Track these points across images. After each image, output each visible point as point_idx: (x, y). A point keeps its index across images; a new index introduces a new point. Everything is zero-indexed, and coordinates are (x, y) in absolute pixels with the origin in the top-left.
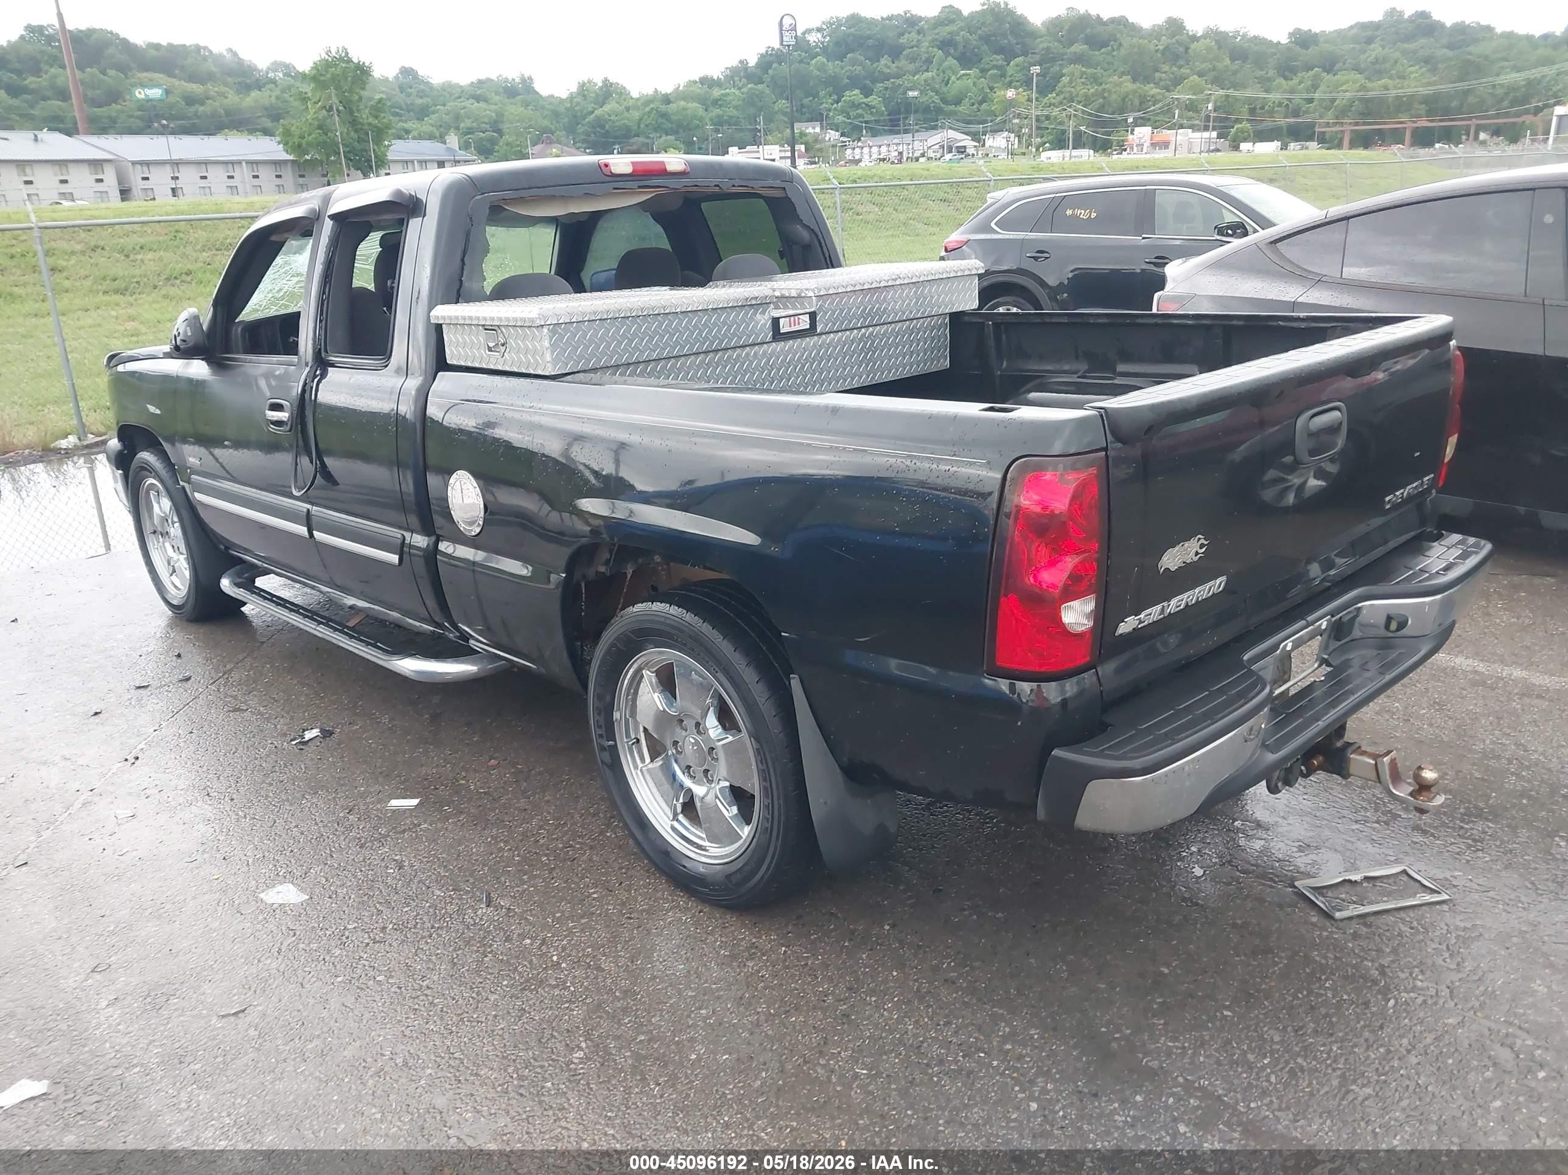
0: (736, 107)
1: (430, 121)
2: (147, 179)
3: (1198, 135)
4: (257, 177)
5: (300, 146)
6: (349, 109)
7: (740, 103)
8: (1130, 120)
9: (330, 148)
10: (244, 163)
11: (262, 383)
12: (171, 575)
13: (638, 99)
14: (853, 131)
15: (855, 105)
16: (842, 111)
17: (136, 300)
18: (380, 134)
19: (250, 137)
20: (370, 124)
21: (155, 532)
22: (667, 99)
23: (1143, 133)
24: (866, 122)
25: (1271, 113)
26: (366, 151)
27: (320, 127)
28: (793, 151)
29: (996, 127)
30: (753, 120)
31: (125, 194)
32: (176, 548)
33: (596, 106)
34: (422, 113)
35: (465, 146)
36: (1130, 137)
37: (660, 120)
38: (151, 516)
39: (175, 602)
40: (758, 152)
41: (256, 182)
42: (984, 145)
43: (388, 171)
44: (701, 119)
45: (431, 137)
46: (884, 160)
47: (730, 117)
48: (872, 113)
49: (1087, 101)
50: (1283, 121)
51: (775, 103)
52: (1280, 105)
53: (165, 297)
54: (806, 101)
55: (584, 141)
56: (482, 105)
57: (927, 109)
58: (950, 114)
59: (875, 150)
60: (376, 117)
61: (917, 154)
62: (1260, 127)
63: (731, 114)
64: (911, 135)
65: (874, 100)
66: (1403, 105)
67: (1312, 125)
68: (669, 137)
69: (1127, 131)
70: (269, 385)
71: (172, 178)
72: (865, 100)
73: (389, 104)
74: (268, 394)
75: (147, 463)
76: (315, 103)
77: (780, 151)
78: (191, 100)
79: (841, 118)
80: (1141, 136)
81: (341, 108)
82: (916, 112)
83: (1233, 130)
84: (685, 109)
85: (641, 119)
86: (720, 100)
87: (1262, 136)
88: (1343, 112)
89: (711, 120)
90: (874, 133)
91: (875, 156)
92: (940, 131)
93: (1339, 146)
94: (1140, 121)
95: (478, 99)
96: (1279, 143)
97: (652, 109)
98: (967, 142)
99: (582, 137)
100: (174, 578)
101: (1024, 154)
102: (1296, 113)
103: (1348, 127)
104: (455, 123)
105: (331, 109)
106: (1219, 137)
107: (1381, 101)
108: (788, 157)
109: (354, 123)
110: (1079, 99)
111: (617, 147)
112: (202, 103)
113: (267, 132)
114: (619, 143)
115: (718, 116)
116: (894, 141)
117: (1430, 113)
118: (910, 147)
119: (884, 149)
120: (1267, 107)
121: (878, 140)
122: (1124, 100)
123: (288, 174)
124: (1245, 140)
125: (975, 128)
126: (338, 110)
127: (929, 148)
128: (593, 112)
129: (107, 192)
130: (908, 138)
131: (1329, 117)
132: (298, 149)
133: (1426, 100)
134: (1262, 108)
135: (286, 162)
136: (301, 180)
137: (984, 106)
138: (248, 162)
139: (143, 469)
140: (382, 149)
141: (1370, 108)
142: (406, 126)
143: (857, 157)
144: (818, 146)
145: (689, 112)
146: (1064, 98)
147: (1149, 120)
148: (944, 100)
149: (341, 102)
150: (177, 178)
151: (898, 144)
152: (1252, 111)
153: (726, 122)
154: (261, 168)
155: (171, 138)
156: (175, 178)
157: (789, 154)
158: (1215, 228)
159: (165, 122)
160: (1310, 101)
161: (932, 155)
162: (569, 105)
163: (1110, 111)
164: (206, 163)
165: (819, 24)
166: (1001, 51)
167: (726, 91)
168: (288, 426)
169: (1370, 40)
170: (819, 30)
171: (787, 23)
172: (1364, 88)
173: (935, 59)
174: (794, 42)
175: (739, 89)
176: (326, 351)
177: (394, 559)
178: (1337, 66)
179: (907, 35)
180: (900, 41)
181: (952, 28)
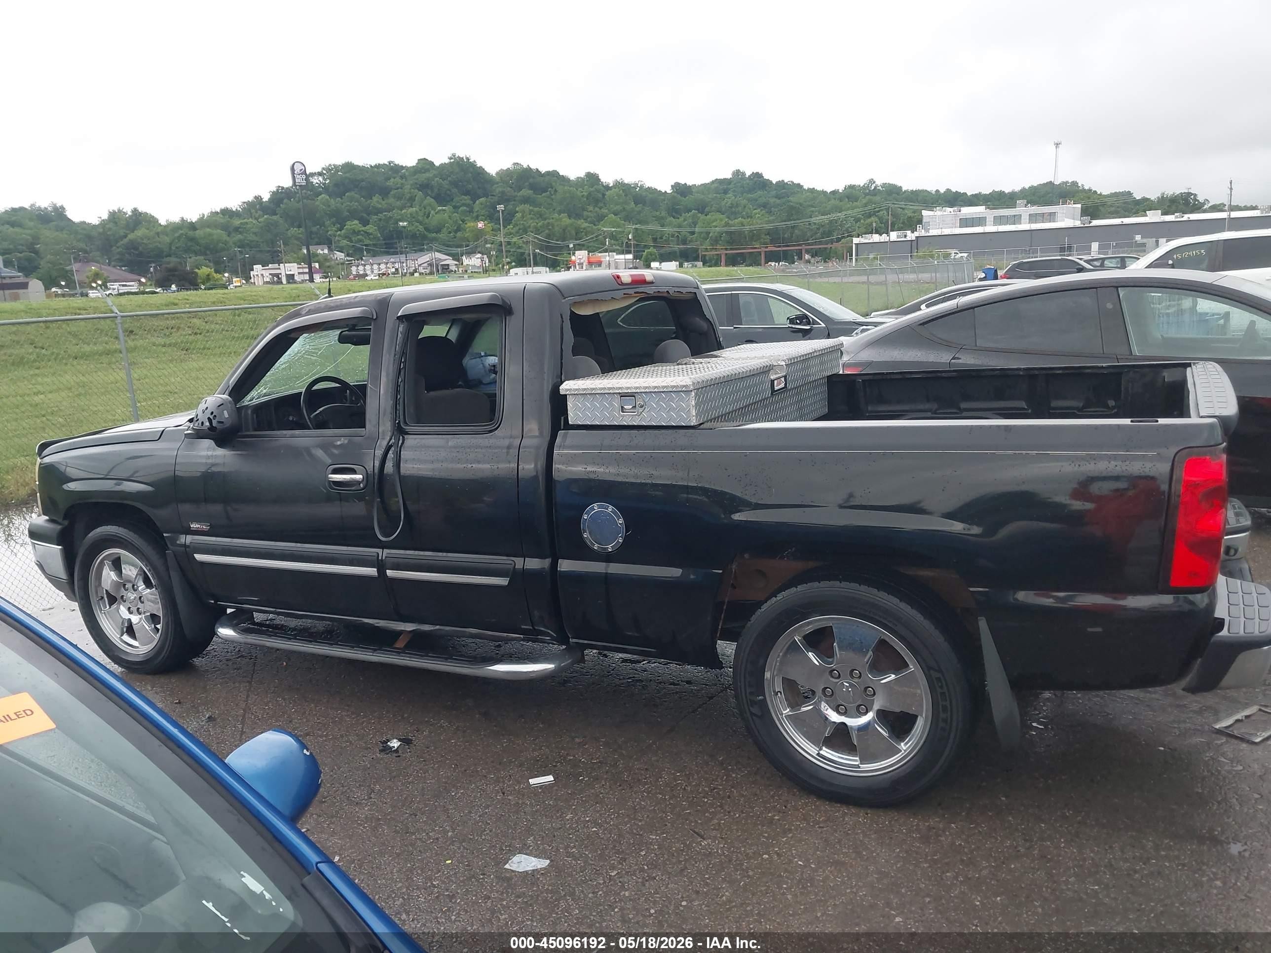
0: (255, 233)
3: (622, 256)
7: (257, 230)
8: (571, 246)
11: (319, 453)
13: (165, 226)
14: (357, 253)
15: (355, 233)
16: (346, 237)
22: (192, 226)
23: (581, 255)
24: (366, 245)
25: (667, 241)
28: (310, 268)
29: (470, 250)
30: (273, 243)
33: (128, 232)
36: (573, 258)
37: (190, 244)
38: (100, 584)
40: (279, 269)
42: (462, 264)
44: (226, 243)
46: (384, 274)
47: (252, 241)
48: (370, 239)
49: (537, 231)
50: (677, 248)
51: (287, 230)
52: (673, 236)
54: (314, 229)
55: (120, 260)
56: (18, 230)
57: (414, 236)
58: (435, 239)
59: (375, 267)
61: (411, 270)
62: (662, 251)
63: (250, 238)
64: (404, 255)
65: (370, 228)
66: (755, 236)
67: (697, 250)
68: (198, 257)
69: (570, 254)
70: (330, 455)
72: (363, 228)
74: (330, 461)
75: (115, 534)
77: (298, 268)
79: (345, 242)
80: (581, 257)
82: (407, 237)
83: (645, 254)
84: (210, 235)
85: (171, 244)
86: (239, 228)
87: (663, 258)
88: (716, 241)
89: (234, 243)
90: (375, 255)
91: (376, 272)
92: (426, 252)
93: (717, 264)
94: (577, 246)
95: (13, 224)
96: (678, 263)
97: (182, 234)
98: (450, 261)
99: (118, 257)
101: (494, 270)
102: (684, 242)
103: (722, 251)
106: (635, 258)
107: (740, 233)
108: (306, 273)
110: (531, 229)
111: (153, 265)
114: (154, 262)
115: (240, 241)
116: (392, 260)
117: (773, 242)
118: (404, 265)
119: (383, 266)
120: (664, 238)
121: (378, 259)
122: (564, 230)
124: (654, 260)
125: (455, 250)
127: (419, 266)
128: (125, 236)
130: (403, 258)
131: (707, 245)
133: (768, 233)
134: (661, 238)
137: (459, 234)
139: (105, 540)
141: (734, 238)
143: (361, 272)
144: (328, 264)
145: (215, 237)
146: (520, 229)
147: (583, 245)
148: (427, 229)
151: (394, 263)
152: (655, 240)
153: (248, 244)
157: (307, 270)
158: (788, 318)
160: (693, 233)
161: (423, 271)
162: (101, 230)
163: (555, 239)
165: (320, 170)
166: (467, 193)
167: (245, 221)
168: (362, 485)
169: (726, 192)
170: (320, 174)
171: (298, 168)
172: (727, 224)
173: (417, 198)
174: (304, 183)
175: (256, 219)
176: (405, 423)
177: (503, 581)
178: (707, 209)
179: (392, 180)
180: (388, 184)
181: (427, 175)
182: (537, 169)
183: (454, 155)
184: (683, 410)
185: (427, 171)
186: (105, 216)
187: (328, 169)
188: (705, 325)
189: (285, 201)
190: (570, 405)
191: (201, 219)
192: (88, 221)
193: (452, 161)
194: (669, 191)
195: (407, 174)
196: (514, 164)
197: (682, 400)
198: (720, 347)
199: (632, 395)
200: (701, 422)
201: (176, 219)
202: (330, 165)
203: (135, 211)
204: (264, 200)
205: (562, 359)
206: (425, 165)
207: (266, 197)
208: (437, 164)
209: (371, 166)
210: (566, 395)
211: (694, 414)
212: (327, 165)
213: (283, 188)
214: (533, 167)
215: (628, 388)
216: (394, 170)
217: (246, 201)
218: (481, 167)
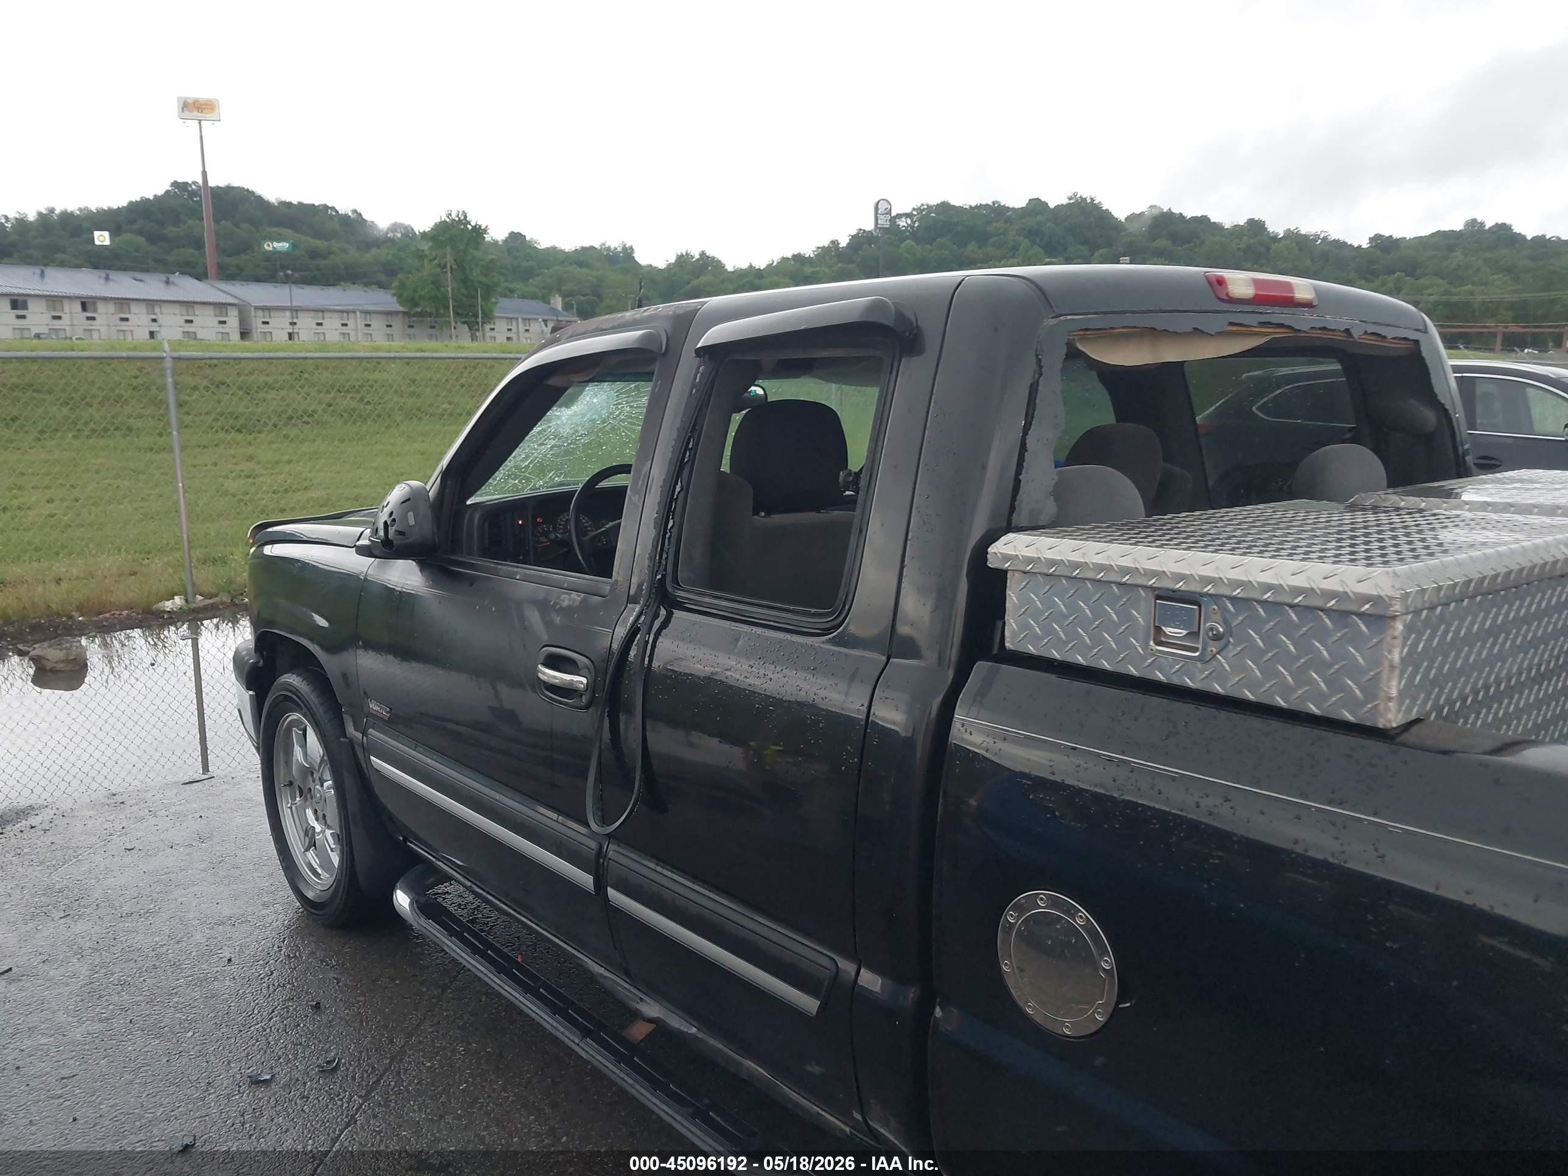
1: (535, 283)
2: (267, 323)
4: (369, 325)
5: (412, 299)
6: (461, 265)
9: (440, 301)
10: (358, 313)
11: (534, 617)
12: (307, 850)
13: (731, 273)
17: (255, 439)
18: (489, 291)
19: (366, 289)
20: (480, 282)
21: (291, 784)
22: (760, 274)
26: (474, 306)
27: (434, 283)
31: (244, 334)
32: (321, 817)
33: (692, 277)
34: (526, 275)
35: (567, 307)
38: (288, 763)
39: (310, 895)
41: (367, 330)
43: (492, 327)
45: (534, 297)
53: (286, 437)
56: (585, 271)
60: (486, 275)
66: (1489, 310)
70: (548, 624)
71: (291, 324)
73: (498, 264)
74: (545, 638)
75: (296, 692)
76: (431, 261)
78: (313, 254)
81: (454, 267)
86: (810, 277)
95: (581, 264)
97: (747, 282)
100: (311, 855)
104: (557, 286)
105: (445, 267)
107: (1468, 305)
109: (465, 282)
112: (325, 258)
113: (381, 285)
117: (1518, 320)
123: (398, 324)
126: (451, 268)
128: (688, 283)
129: (228, 334)
132: (413, 302)
133: (1512, 307)
135: (397, 313)
136: (411, 331)
138: (362, 312)
139: (287, 698)
140: (489, 305)
142: (511, 286)
149: (455, 260)
150: (295, 324)
154: (373, 316)
155: (294, 287)
156: (293, 324)
158: (1566, 426)
159: (289, 272)
162: (666, 275)
164: (323, 311)
165: (908, 211)
166: (1085, 242)
167: (818, 269)
168: (584, 699)
169: (1451, 248)
170: (907, 215)
171: (882, 207)
172: (1447, 293)
173: (1021, 249)
174: (887, 225)
175: (830, 267)
176: (675, 580)
177: (809, 1004)
178: (1419, 272)
179: (995, 224)
180: (988, 228)
181: (1040, 218)
182: (1181, 214)
183: (1075, 195)
184: (1354, 671)
185: (1039, 213)
186: (672, 260)
187: (919, 210)
188: (1430, 417)
189: (865, 247)
190: (1012, 597)
191: (770, 266)
192: (654, 265)
193: (1072, 201)
194: (1365, 245)
195: (1013, 217)
196: (1151, 207)
197: (1356, 639)
198: (1462, 471)
199: (1193, 599)
200: (1413, 716)
201: (744, 266)
202: (923, 205)
203: (703, 254)
204: (841, 246)
205: (1019, 472)
206: (1037, 206)
207: (844, 242)
208: (1052, 205)
209: (971, 206)
210: (1004, 573)
211: (1394, 692)
212: (919, 205)
213: (864, 231)
214: (1176, 211)
215: (1181, 577)
216: (997, 212)
217: (821, 246)
218: (1107, 210)
